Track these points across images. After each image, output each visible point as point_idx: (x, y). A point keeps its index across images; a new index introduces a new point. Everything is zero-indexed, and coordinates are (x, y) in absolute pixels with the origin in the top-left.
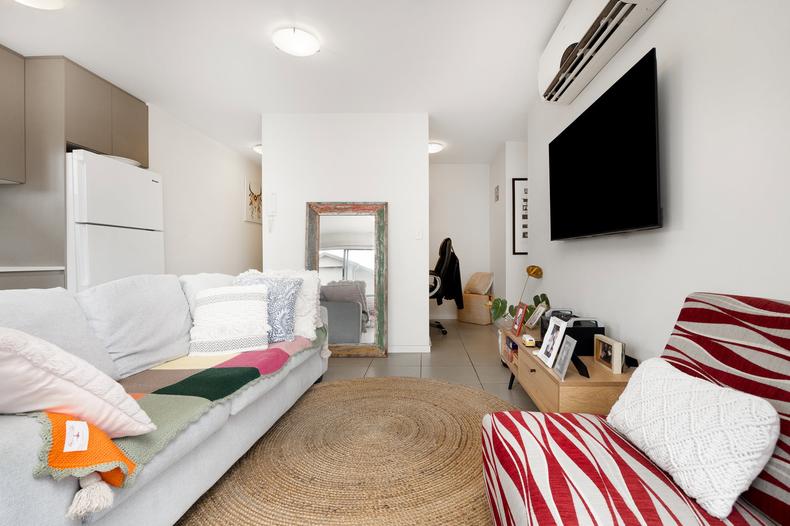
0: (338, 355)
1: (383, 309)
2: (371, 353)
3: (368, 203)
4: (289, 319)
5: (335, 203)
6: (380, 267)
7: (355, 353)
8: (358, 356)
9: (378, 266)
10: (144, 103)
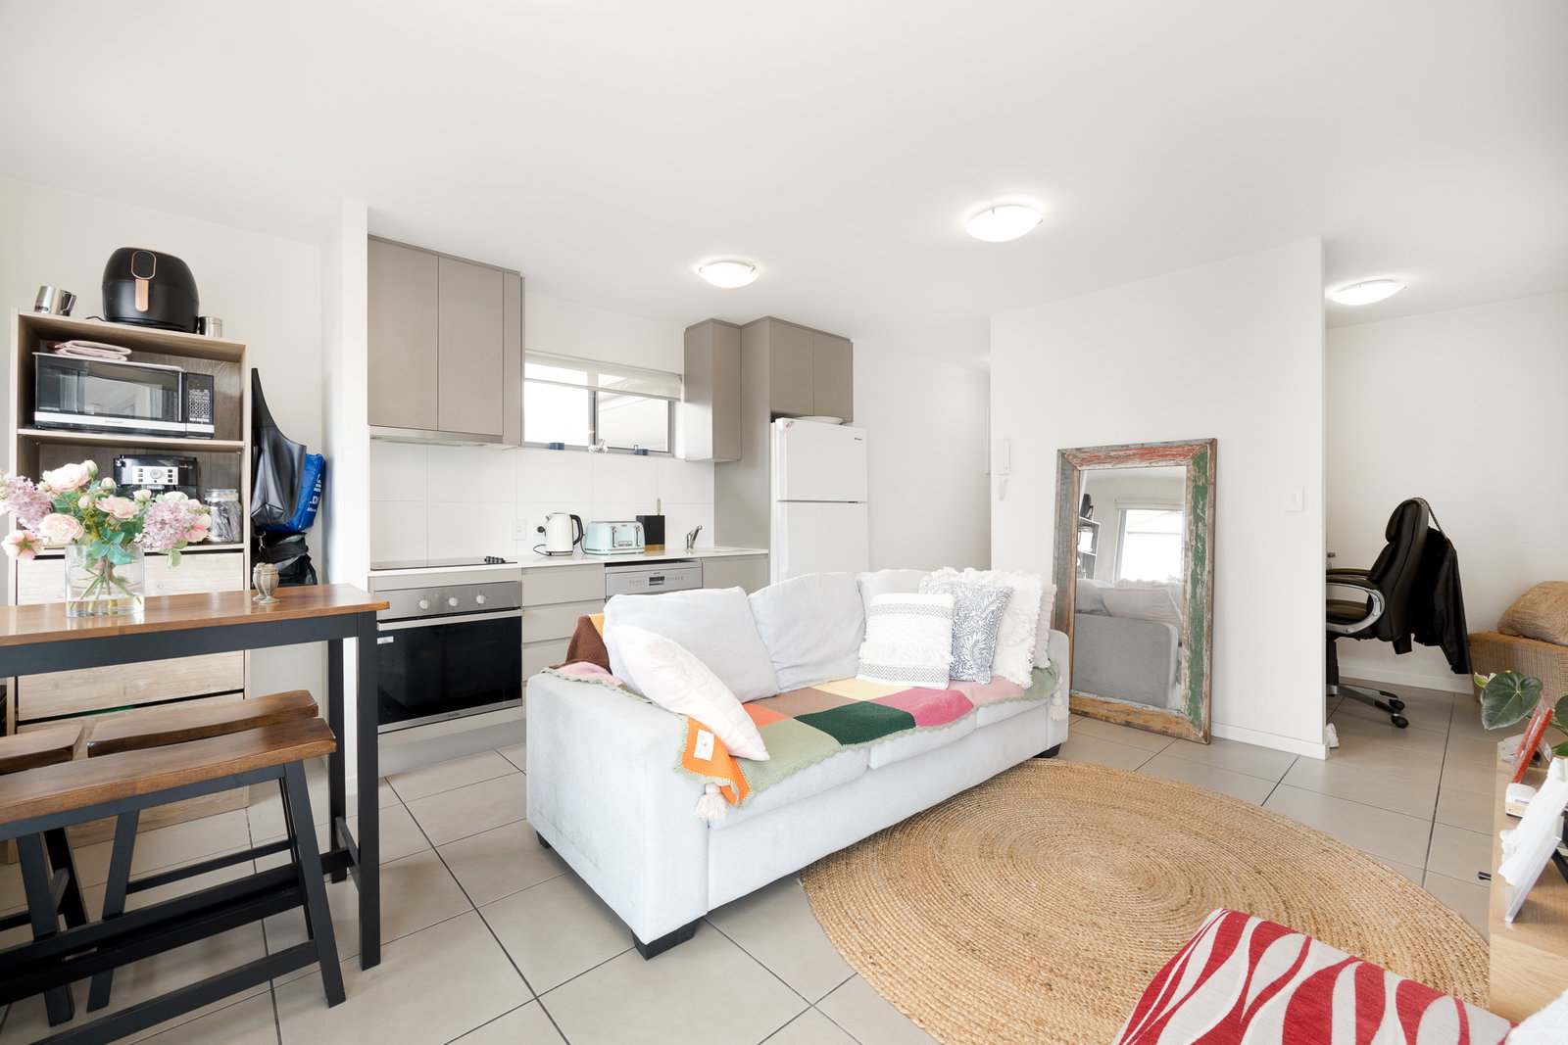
0: (1107, 717)
1: (1202, 649)
2: (1173, 729)
3: (1172, 442)
4: (984, 649)
5: (1107, 447)
6: (1196, 565)
7: (1141, 722)
8: (1145, 729)
9: (1191, 564)
10: (849, 340)
